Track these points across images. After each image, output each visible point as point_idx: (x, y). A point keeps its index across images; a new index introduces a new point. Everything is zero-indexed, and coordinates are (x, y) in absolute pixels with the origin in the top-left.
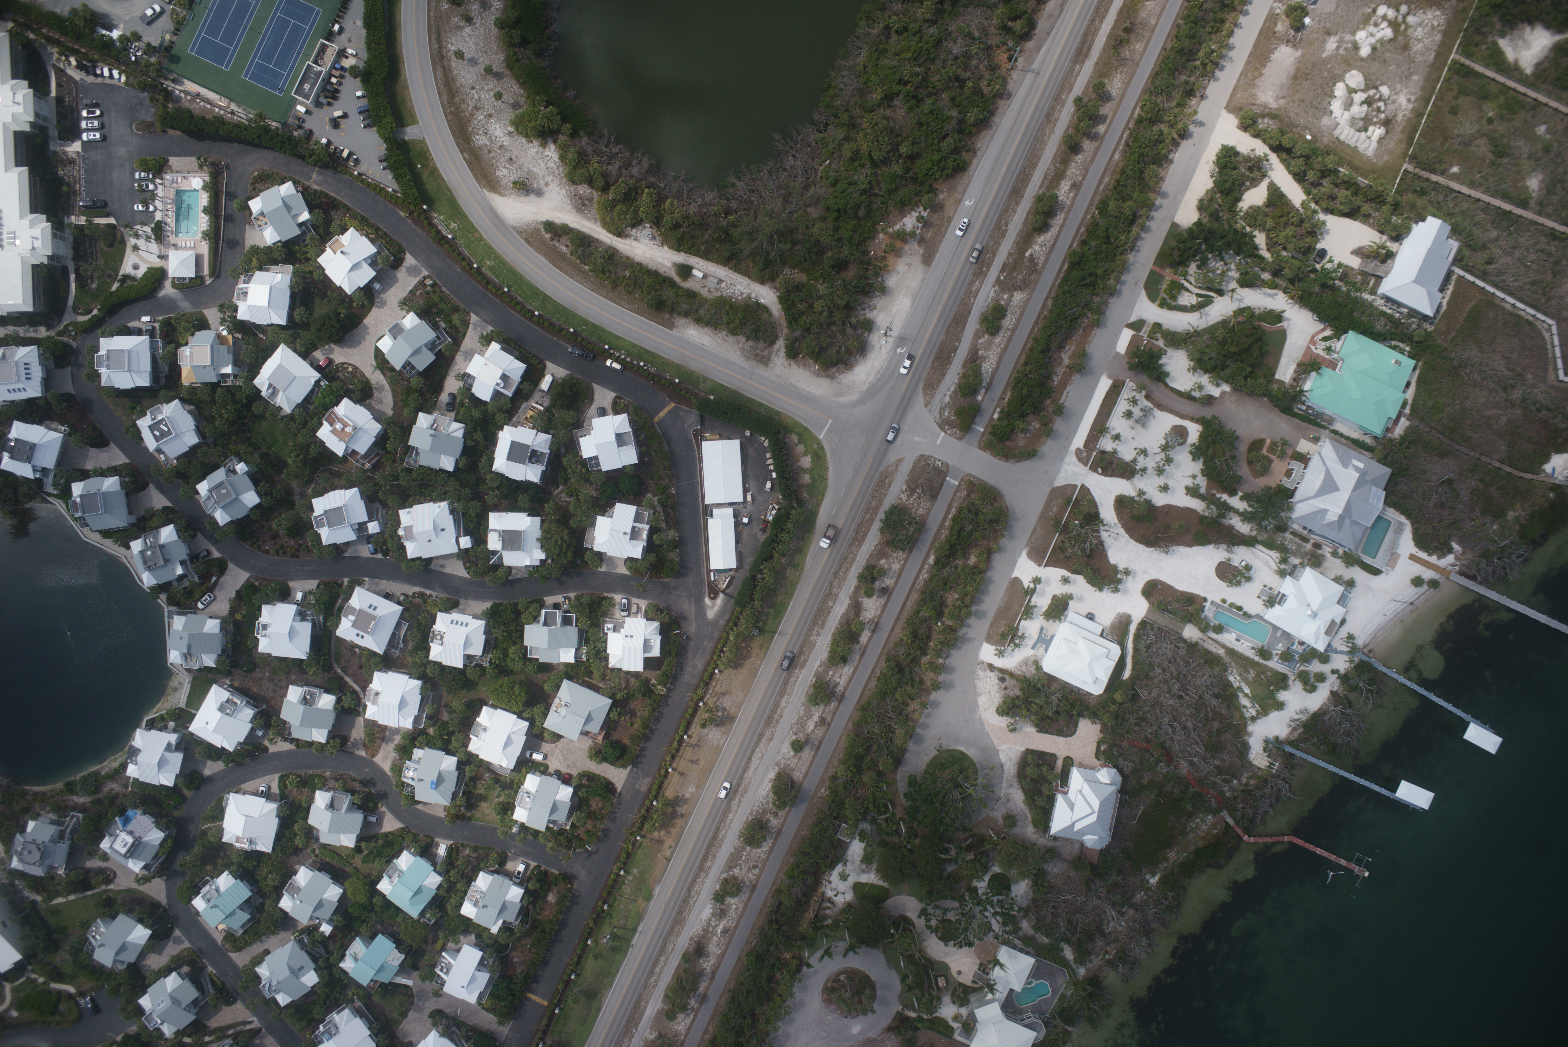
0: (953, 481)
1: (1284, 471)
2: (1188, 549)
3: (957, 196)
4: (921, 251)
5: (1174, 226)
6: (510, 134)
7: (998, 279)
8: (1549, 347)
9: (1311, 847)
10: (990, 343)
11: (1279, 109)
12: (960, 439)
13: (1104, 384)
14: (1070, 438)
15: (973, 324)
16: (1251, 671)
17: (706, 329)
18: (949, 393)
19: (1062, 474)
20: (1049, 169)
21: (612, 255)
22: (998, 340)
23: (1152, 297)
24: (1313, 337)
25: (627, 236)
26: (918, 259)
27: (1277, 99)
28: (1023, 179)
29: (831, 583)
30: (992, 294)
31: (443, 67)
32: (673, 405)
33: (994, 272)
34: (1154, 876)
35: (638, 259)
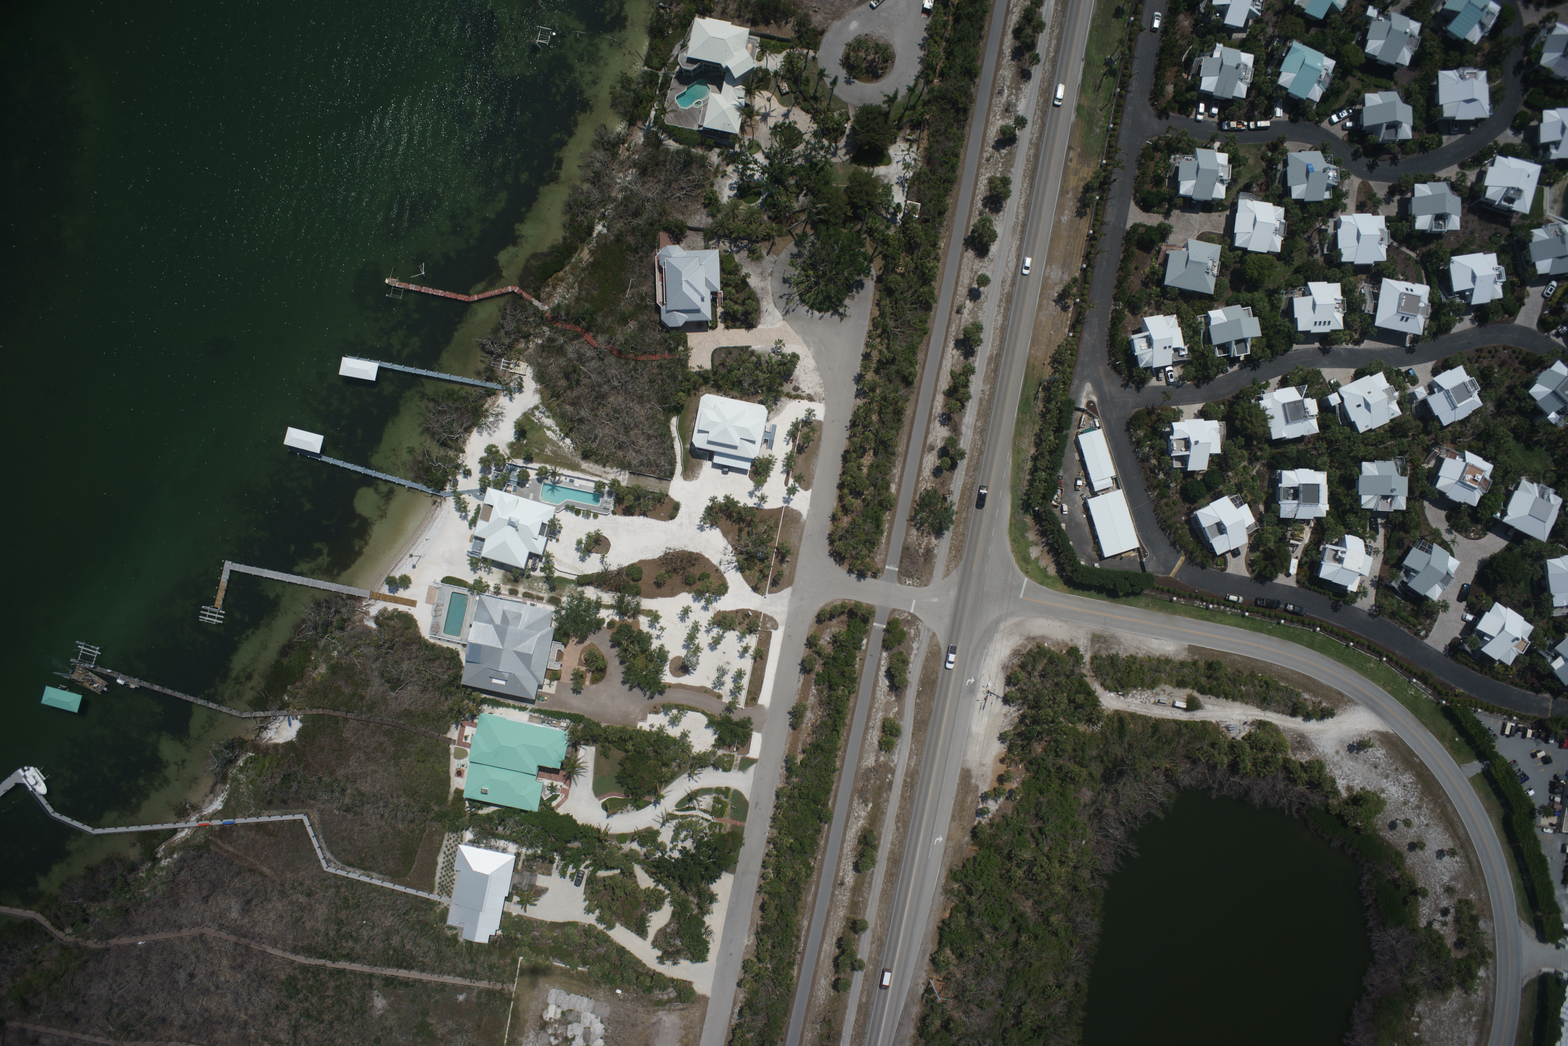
0: (891, 568)
1: (565, 658)
2: (643, 557)
3: (951, 844)
4: (973, 781)
5: (733, 872)
6: (1383, 791)
7: (893, 774)
8: (324, 845)
9: (449, 294)
10: (886, 710)
11: (655, 1012)
12: (894, 610)
13: (765, 698)
14: (787, 637)
15: (907, 725)
16: (549, 453)
17: (1158, 654)
18: (915, 652)
19: (786, 601)
20: (869, 894)
21: (1264, 703)
22: (880, 715)
23: (738, 795)
24: (566, 797)
25: (1253, 723)
26: (974, 773)
27: (659, 1021)
28: (892, 877)
29: (983, 443)
30: (895, 758)
31: (1459, 838)
32: (1171, 575)
33: (899, 780)
34: (600, 233)
35: (1237, 704)
